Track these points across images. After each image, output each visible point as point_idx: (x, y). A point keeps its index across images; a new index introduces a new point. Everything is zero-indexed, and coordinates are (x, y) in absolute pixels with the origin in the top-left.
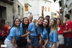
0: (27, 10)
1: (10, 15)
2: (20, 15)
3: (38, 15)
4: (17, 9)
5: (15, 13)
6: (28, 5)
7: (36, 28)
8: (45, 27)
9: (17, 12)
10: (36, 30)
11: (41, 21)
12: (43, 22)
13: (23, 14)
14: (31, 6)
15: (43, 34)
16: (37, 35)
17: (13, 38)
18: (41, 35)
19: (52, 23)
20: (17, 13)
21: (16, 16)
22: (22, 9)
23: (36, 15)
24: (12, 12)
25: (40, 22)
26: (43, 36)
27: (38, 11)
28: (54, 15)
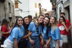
0: (17, 7)
1: (2, 13)
2: (11, 13)
3: (29, 12)
4: (8, 6)
5: (6, 11)
6: (18, 2)
7: (37, 27)
8: (45, 26)
9: (8, 9)
10: (37, 29)
11: (42, 19)
12: (44, 20)
13: (14, 11)
14: (21, 3)
15: (44, 33)
16: (38, 35)
17: (15, 40)
18: (42, 35)
19: (53, 21)
20: (8, 11)
21: (7, 14)
22: (13, 6)
23: (27, 12)
24: (4, 10)
25: (40, 20)
26: (44, 35)
27: (29, 8)
28: (44, 11)
